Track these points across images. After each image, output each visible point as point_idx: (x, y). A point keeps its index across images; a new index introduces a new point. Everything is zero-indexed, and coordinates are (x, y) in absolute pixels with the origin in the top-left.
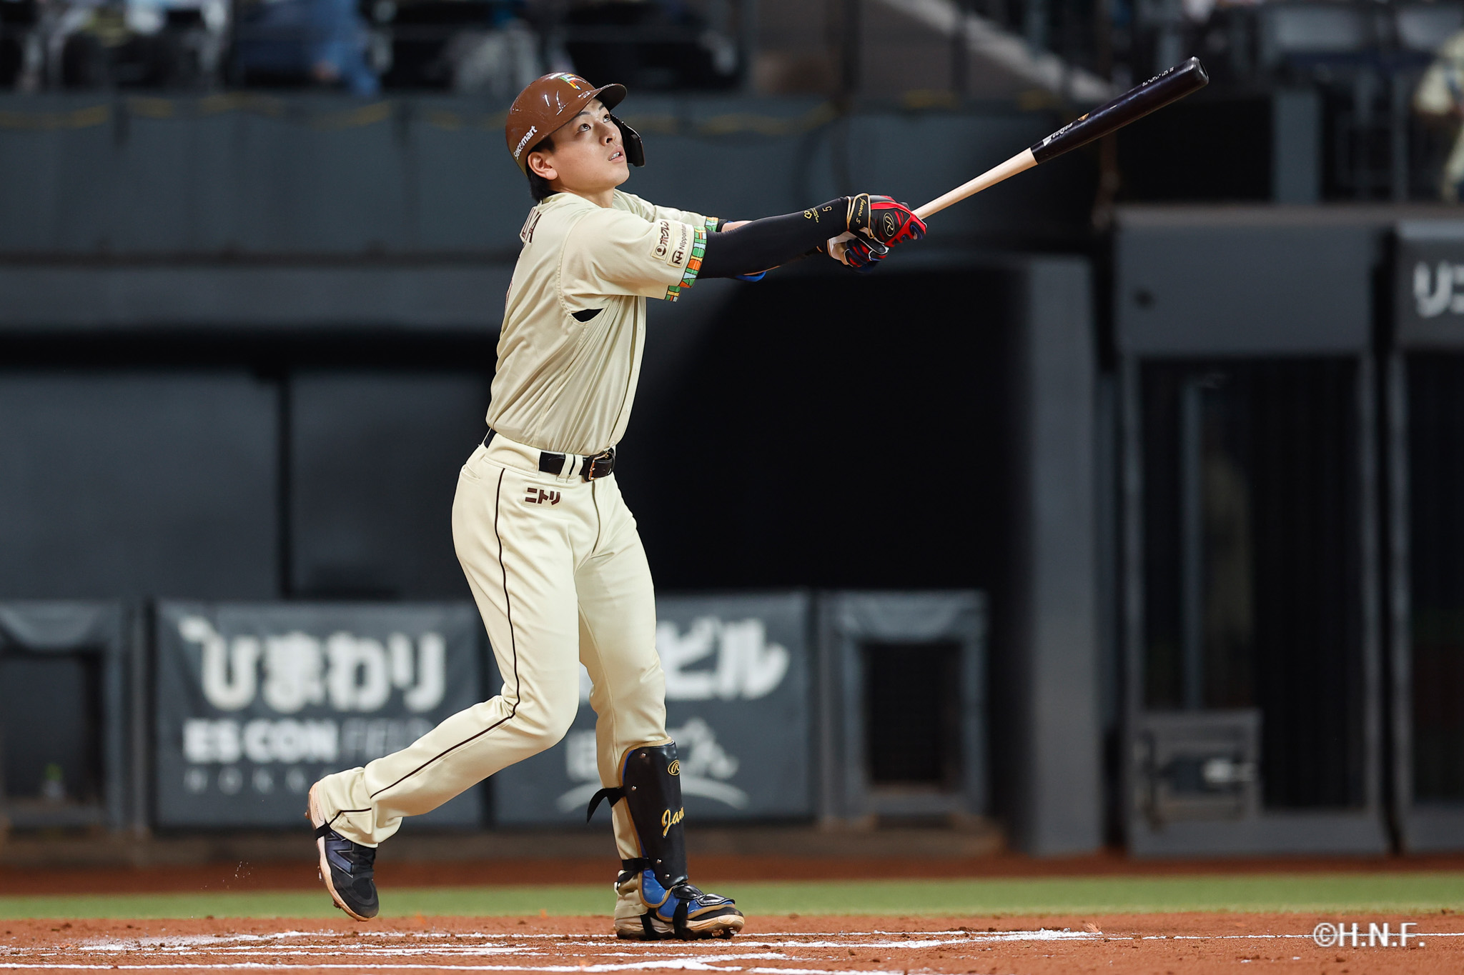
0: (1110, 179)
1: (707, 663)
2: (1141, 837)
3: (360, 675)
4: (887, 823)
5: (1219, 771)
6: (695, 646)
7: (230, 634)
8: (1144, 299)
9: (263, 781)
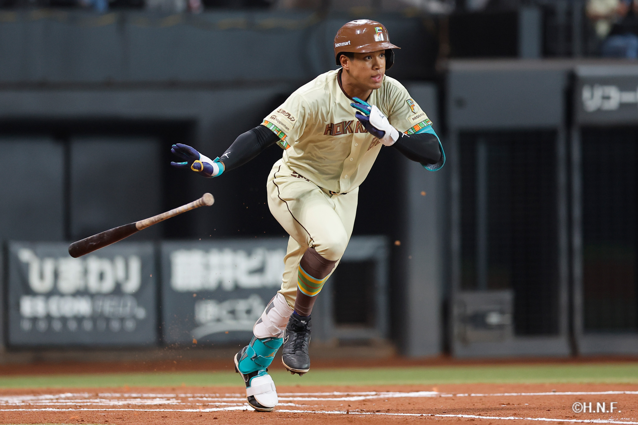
0: (445, 48)
1: (260, 270)
2: (458, 349)
3: (101, 276)
4: (343, 343)
5: (494, 319)
6: (255, 262)
7: (42, 257)
8: (461, 103)
9: (57, 326)
